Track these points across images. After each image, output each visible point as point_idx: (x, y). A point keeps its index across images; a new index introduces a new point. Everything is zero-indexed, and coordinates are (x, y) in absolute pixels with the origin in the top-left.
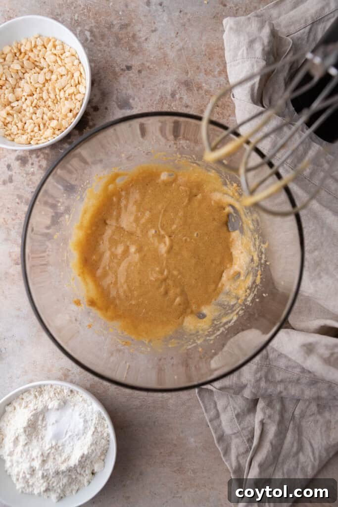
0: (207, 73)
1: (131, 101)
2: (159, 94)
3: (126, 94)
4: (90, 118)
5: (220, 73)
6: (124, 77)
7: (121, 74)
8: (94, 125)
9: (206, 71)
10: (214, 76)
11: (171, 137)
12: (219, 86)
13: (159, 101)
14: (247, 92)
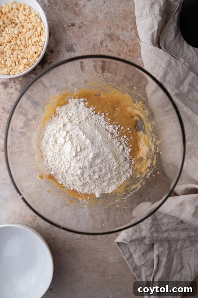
0: (123, 29)
1: (74, 47)
2: (93, 42)
3: (71, 42)
4: (48, 57)
5: (131, 29)
6: (70, 30)
7: (68, 29)
8: (51, 63)
9: (122, 28)
10: (128, 31)
11: (100, 71)
12: (131, 38)
13: (92, 47)
14: (149, 38)
